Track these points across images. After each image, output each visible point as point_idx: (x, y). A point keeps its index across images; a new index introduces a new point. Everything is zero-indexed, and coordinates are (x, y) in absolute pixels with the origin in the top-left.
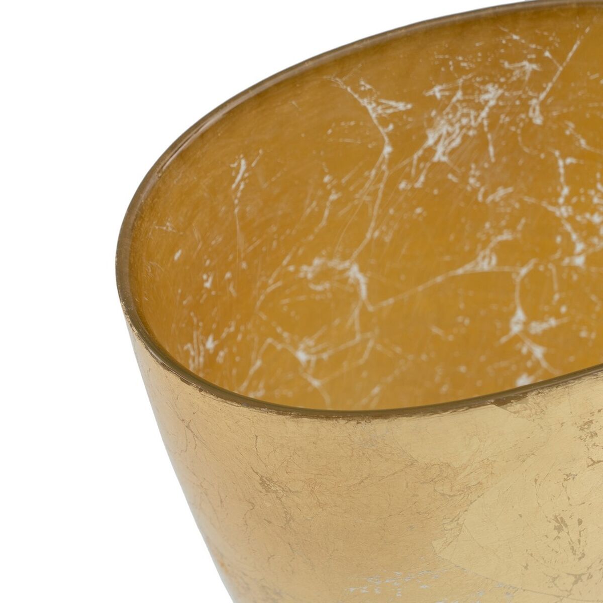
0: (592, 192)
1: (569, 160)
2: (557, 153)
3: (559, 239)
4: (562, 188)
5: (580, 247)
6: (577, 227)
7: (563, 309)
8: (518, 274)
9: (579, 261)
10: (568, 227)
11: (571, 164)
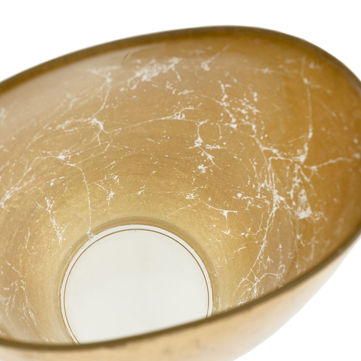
0: (241, 101)
1: (227, 86)
2: (220, 82)
3: (222, 115)
4: (223, 95)
5: (234, 120)
6: (232, 112)
7: (225, 143)
8: (198, 124)
9: (234, 126)
10: (228, 111)
11: (228, 87)
